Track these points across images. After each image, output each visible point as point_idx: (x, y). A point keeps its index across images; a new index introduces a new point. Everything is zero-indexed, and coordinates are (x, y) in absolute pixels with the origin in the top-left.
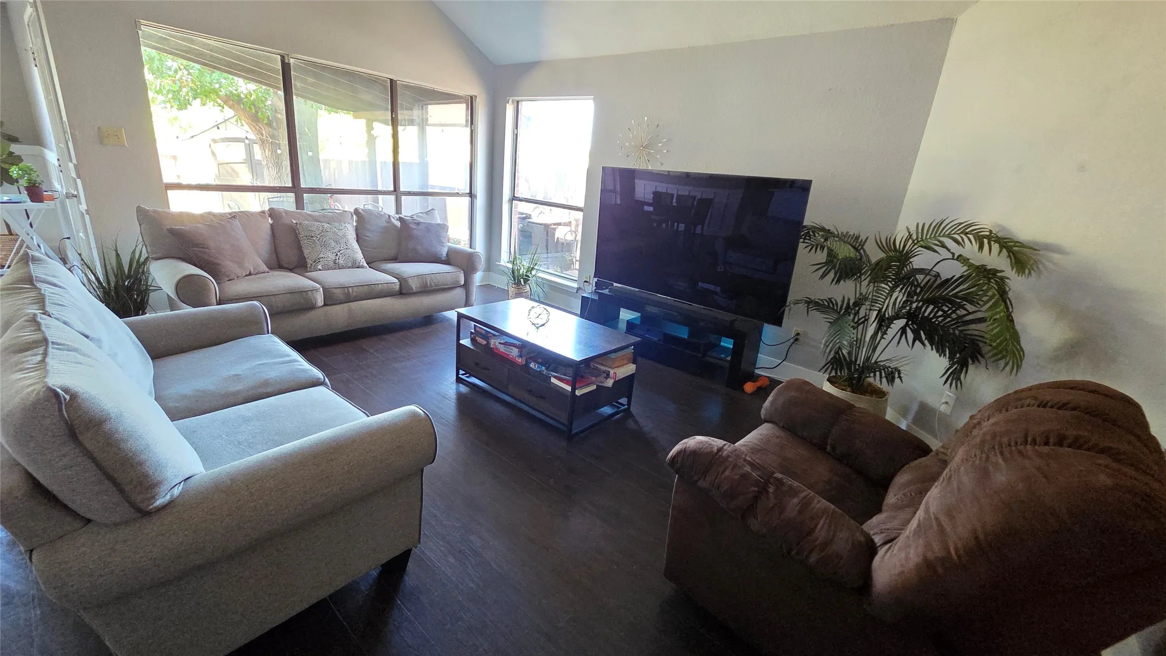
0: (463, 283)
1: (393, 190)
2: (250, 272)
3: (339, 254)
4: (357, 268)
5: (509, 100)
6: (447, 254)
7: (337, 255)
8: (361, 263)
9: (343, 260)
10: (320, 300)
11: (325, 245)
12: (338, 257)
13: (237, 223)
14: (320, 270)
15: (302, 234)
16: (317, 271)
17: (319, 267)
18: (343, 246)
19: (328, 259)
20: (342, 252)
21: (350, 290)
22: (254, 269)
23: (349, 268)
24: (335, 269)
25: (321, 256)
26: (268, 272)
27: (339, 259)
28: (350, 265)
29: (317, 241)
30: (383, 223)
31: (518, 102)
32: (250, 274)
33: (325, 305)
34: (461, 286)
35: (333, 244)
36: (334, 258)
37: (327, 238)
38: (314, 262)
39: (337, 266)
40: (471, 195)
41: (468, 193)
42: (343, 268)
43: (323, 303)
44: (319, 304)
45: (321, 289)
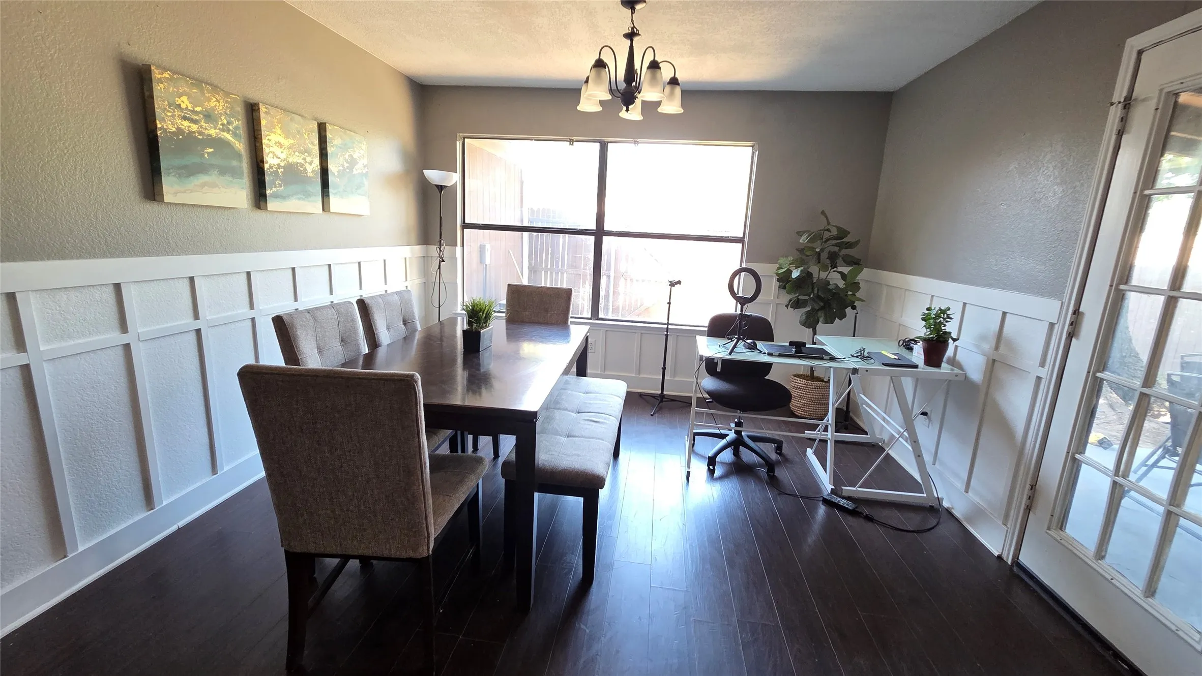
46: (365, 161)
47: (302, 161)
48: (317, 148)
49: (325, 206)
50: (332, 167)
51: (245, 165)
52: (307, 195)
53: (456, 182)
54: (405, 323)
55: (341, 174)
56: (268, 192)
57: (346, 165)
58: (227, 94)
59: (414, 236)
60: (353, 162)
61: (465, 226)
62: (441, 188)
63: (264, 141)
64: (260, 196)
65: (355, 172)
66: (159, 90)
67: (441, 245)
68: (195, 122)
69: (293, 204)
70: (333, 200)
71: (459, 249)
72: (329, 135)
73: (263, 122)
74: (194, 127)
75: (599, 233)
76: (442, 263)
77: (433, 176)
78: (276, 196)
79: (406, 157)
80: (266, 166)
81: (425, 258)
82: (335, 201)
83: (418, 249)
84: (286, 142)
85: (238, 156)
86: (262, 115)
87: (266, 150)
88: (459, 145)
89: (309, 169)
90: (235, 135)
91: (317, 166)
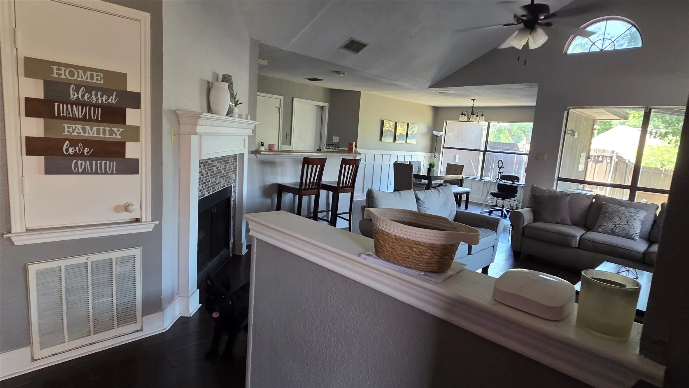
2: (558, 222)
7: (616, 226)
8: (633, 236)
9: (619, 230)
11: (611, 219)
12: (615, 228)
13: (568, 197)
14: (600, 232)
15: (603, 210)
16: (597, 232)
17: (599, 230)
18: (625, 222)
19: (608, 227)
20: (621, 225)
21: (598, 244)
22: (561, 221)
23: (623, 237)
24: (611, 234)
25: (604, 224)
26: (570, 225)
27: (616, 229)
28: (624, 235)
29: (608, 216)
33: (578, 248)
35: (617, 219)
36: (612, 228)
37: (616, 215)
38: (598, 226)
39: (612, 233)
42: (617, 235)
43: (577, 246)
44: (574, 246)
45: (578, 238)
46: (417, 131)
47: (403, 132)
48: (406, 129)
49: (406, 142)
50: (409, 133)
51: (393, 134)
52: (403, 139)
53: (442, 135)
54: (418, 168)
55: (411, 134)
56: (396, 139)
57: (412, 132)
58: (393, 122)
59: (428, 150)
60: (414, 131)
61: (444, 147)
62: (437, 136)
63: (397, 129)
64: (395, 140)
65: (414, 133)
66: (385, 123)
67: (435, 153)
68: (388, 128)
69: (400, 141)
70: (408, 140)
71: (441, 155)
72: (409, 126)
73: (397, 125)
74: (388, 129)
75: (485, 151)
76: (435, 158)
77: (435, 133)
79: (429, 128)
80: (397, 134)
81: (431, 157)
83: (429, 154)
84: (401, 128)
85: (393, 132)
86: (398, 124)
87: (397, 131)
88: (445, 123)
89: (404, 135)
90: (393, 129)
91: (406, 133)
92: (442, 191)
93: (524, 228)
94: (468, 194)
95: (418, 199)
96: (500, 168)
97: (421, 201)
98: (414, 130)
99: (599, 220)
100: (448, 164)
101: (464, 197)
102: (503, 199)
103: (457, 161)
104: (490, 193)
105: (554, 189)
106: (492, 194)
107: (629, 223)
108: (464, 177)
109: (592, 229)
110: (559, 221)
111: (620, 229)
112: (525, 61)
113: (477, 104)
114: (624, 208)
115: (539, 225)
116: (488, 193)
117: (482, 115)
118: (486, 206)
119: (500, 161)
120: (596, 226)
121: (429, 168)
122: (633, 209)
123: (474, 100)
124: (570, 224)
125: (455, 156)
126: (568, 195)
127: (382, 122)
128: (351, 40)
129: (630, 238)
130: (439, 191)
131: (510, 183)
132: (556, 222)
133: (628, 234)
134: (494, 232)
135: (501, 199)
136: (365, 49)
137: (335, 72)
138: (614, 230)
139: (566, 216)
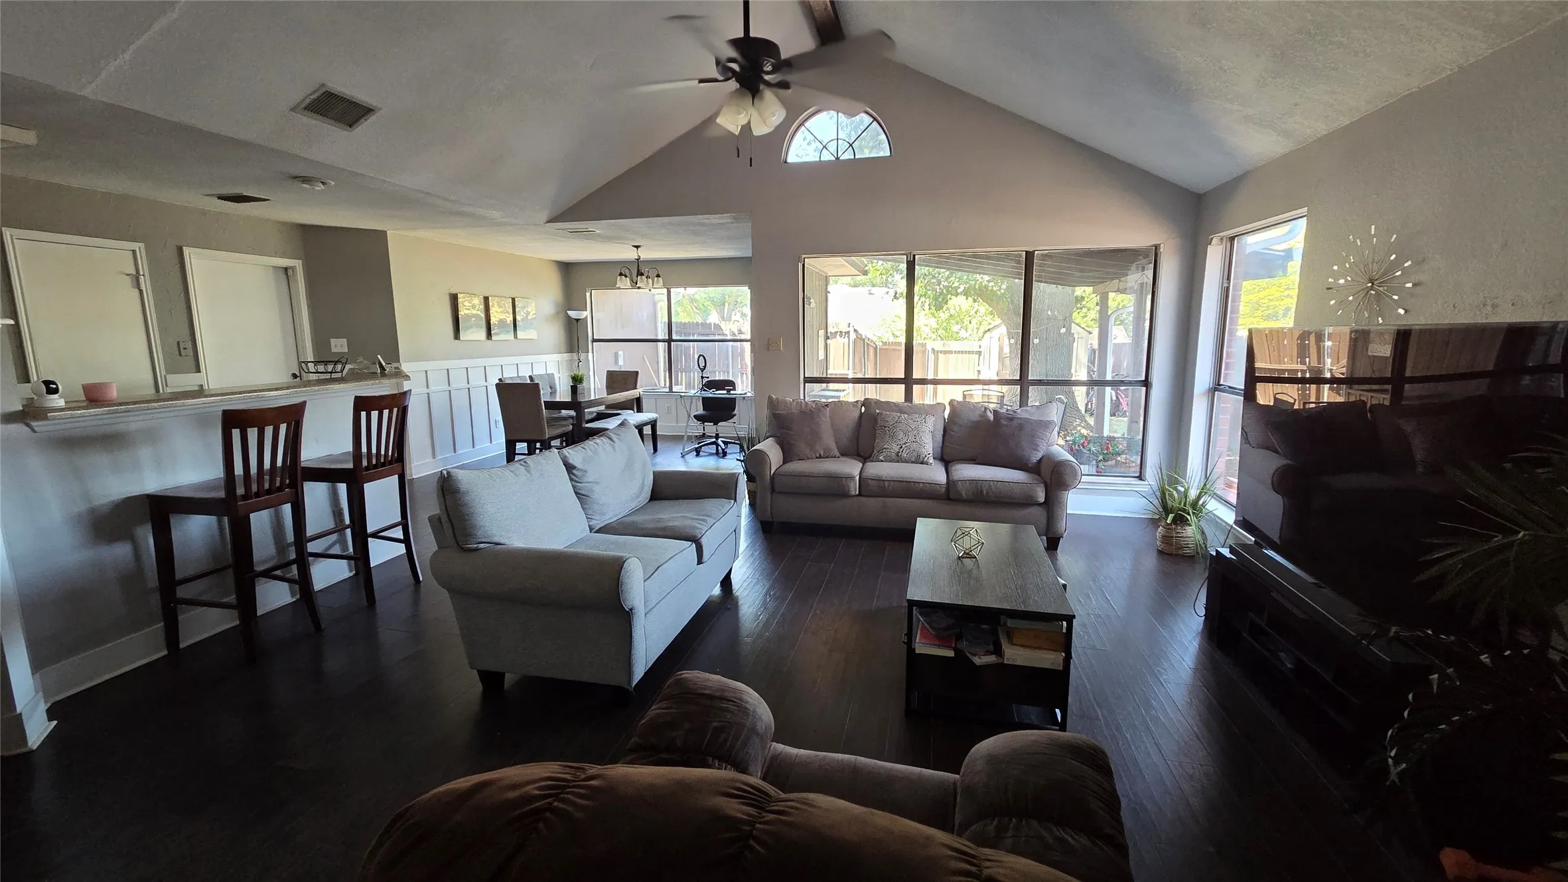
0: (1042, 500)
1: (1019, 378)
2: (820, 455)
3: (904, 446)
4: (921, 464)
5: (1212, 239)
6: (1040, 461)
7: (901, 447)
8: (926, 459)
9: (907, 453)
10: (854, 488)
11: (892, 437)
12: (901, 450)
13: (828, 410)
14: (882, 461)
15: (880, 423)
16: (879, 461)
17: (881, 458)
18: (912, 438)
19: (892, 451)
20: (908, 444)
21: (886, 483)
22: (824, 452)
23: (913, 462)
24: (898, 462)
25: (885, 447)
26: (838, 457)
27: (902, 452)
28: (913, 459)
29: (888, 432)
30: (975, 417)
31: (1232, 239)
32: (820, 457)
33: (860, 494)
34: (1040, 505)
35: (901, 435)
36: (898, 450)
37: (898, 428)
38: (878, 452)
39: (899, 459)
40: (1146, 383)
41: (1142, 381)
42: (906, 461)
43: (857, 493)
44: (853, 493)
45: (857, 478)
46: (534, 312)
47: (506, 317)
48: (511, 310)
49: (516, 336)
50: (518, 318)
51: (484, 323)
52: (508, 332)
53: (587, 317)
54: (551, 388)
55: (523, 320)
56: (492, 332)
57: (525, 315)
58: (478, 296)
59: (563, 347)
60: (528, 313)
61: (594, 341)
62: (577, 320)
63: (491, 312)
64: (489, 335)
65: (529, 318)
66: (460, 300)
67: (579, 352)
68: (469, 309)
69: (502, 337)
70: (518, 332)
71: (590, 354)
72: (516, 303)
73: (491, 304)
74: (469, 312)
75: (669, 341)
76: (581, 364)
77: (572, 314)
78: (495, 334)
79: (558, 305)
80: (491, 322)
81: (571, 361)
82: (520, 334)
83: (566, 356)
84: (499, 310)
85: (482, 319)
86: (490, 301)
87: (491, 315)
88: (588, 294)
89: (508, 322)
90: (481, 312)
91: (511, 318)
92: (618, 438)
93: (773, 478)
94: (653, 424)
95: (570, 468)
96: (702, 370)
97: (579, 470)
98: (529, 310)
99: (877, 441)
100: (608, 371)
101: (647, 430)
102: (716, 423)
103: (621, 362)
104: (692, 416)
105: (802, 397)
106: (697, 417)
107: (918, 439)
108: (641, 393)
109: (870, 456)
110: (822, 453)
111: (908, 451)
112: (751, 159)
113: (645, 255)
114: (906, 416)
115: (795, 466)
116: (689, 416)
117: (658, 276)
118: (689, 438)
119: (701, 357)
120: (875, 451)
121: (572, 384)
122: (917, 415)
123: (637, 247)
124: (838, 455)
125: (616, 356)
126: (827, 406)
127: (454, 299)
128: (323, 90)
129: (922, 463)
130: (610, 439)
131: (721, 393)
132: (818, 455)
133: (919, 456)
134: (733, 501)
135: (712, 424)
136: (372, 119)
137: (295, 177)
138: (900, 454)
139: (829, 440)
